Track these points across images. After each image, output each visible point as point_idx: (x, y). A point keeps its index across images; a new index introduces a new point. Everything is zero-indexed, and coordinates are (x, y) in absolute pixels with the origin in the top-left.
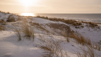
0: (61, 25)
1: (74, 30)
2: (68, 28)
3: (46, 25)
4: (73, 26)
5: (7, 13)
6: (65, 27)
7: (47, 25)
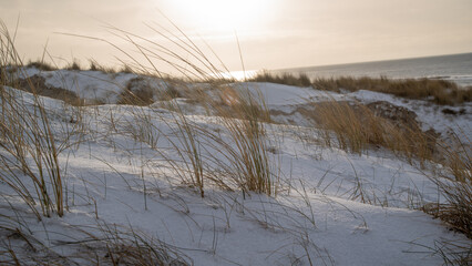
0: (372, 105)
1: (437, 128)
2: (408, 118)
3: (298, 114)
4: (431, 109)
5: (123, 71)
6: (392, 115)
7: (301, 109)
